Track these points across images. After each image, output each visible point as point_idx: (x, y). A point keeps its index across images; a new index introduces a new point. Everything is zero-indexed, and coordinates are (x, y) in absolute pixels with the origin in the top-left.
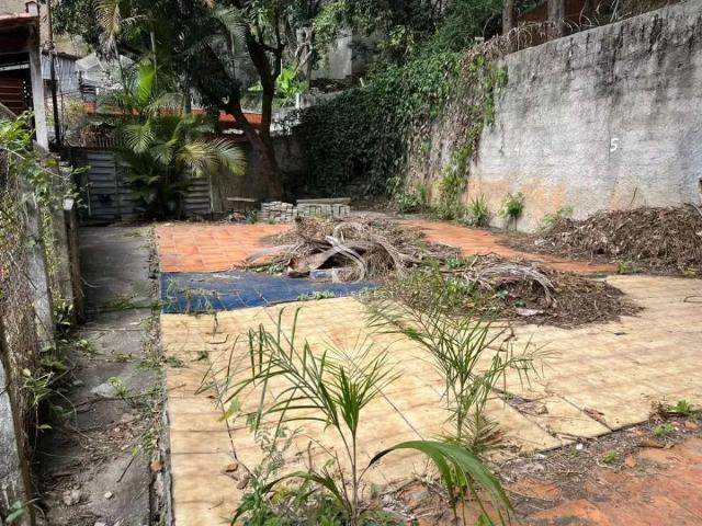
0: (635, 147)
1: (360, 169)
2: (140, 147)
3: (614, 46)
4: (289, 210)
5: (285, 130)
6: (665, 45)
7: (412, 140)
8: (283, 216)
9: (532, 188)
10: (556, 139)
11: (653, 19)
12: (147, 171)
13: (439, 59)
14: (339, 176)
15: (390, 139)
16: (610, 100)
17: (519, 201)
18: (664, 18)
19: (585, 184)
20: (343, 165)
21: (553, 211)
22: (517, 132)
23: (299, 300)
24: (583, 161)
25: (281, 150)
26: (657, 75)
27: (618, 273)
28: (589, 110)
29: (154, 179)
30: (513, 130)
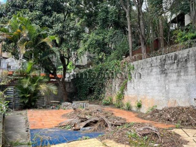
0: (173, 88)
1: (91, 92)
2: (26, 86)
3: (164, 61)
4: (70, 105)
5: (69, 80)
6: (178, 61)
7: (107, 84)
8: (68, 107)
9: (144, 99)
10: (150, 85)
11: (174, 54)
12: (26, 93)
13: (114, 62)
14: (85, 93)
15: (100, 83)
16: (164, 75)
17: (140, 103)
18: (177, 54)
19: (160, 98)
20: (86, 90)
21: (151, 106)
22: (138, 83)
23: (78, 140)
24: (158, 92)
25: (68, 86)
26: (177, 69)
27: (176, 128)
28: (159, 77)
29: (28, 95)
30: (137, 82)
